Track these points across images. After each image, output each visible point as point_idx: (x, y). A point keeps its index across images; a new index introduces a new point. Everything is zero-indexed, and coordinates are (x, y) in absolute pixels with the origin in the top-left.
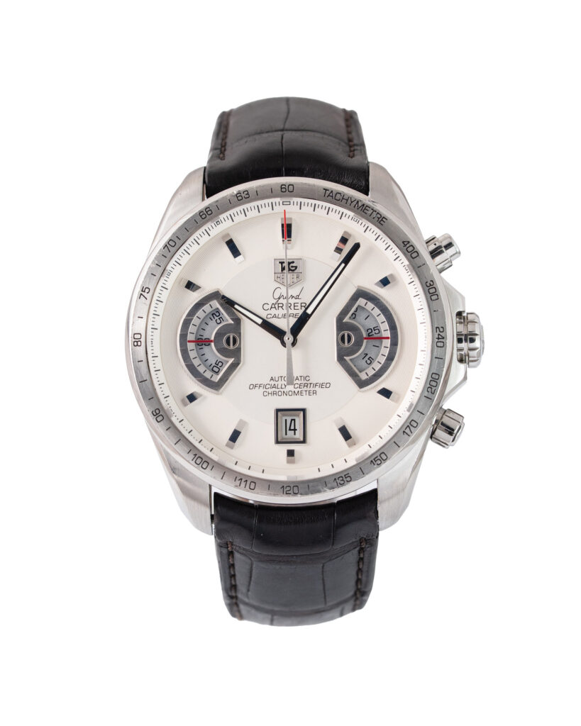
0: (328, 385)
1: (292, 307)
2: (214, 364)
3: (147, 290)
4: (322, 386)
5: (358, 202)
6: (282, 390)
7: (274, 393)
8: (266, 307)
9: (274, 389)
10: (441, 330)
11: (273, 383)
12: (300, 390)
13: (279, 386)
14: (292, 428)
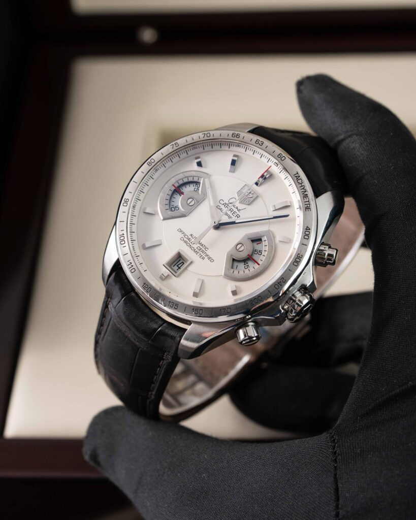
0: (212, 261)
1: (232, 212)
2: (174, 206)
3: (177, 145)
4: (209, 258)
5: (306, 191)
6: (191, 244)
7: (186, 242)
8: (221, 202)
9: (188, 240)
10: (284, 281)
11: (190, 237)
12: (198, 251)
13: (191, 241)
14: (179, 266)
